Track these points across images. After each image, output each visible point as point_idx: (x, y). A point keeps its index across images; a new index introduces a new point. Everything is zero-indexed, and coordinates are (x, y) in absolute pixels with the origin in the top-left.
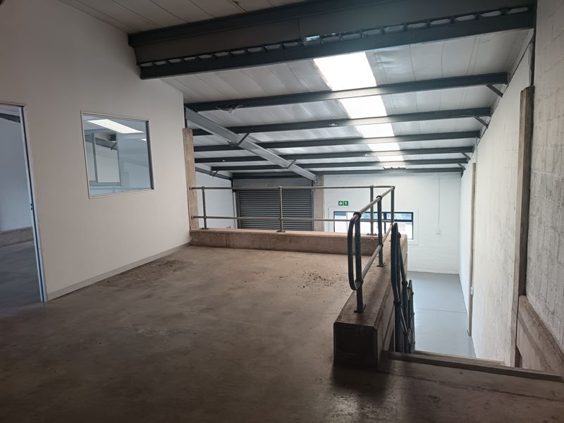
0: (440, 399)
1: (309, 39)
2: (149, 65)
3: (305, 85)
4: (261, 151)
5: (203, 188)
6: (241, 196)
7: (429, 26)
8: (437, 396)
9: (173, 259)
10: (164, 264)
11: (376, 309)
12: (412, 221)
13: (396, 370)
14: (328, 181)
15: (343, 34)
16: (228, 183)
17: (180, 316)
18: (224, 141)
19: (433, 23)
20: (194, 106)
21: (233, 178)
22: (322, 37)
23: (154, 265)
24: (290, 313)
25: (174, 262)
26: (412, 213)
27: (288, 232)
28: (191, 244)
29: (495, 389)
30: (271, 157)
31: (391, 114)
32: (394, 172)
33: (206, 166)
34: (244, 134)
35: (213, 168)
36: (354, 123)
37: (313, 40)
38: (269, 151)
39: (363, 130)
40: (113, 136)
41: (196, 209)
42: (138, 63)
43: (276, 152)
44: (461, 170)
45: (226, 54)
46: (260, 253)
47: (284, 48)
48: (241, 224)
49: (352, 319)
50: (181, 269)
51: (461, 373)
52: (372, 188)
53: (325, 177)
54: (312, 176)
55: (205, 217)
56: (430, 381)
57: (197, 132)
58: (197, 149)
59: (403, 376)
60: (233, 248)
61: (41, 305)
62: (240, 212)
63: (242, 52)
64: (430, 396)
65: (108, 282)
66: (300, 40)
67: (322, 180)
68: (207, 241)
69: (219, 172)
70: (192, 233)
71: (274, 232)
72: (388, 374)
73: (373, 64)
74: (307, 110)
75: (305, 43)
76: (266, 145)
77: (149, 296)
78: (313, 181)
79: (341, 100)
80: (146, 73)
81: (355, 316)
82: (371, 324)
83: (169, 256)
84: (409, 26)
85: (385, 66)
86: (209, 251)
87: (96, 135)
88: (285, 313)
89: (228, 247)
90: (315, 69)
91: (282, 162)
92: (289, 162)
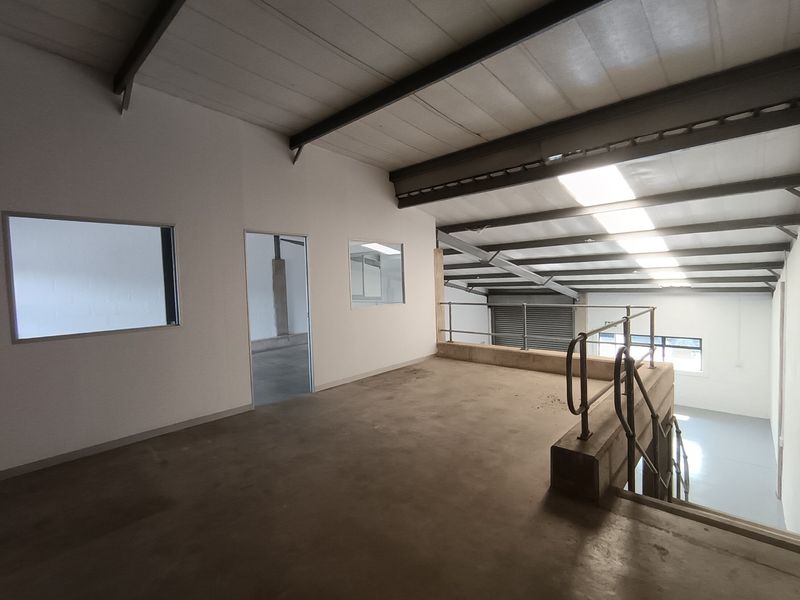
0: (668, 552)
1: (552, 158)
2: (405, 195)
3: (552, 203)
4: (514, 268)
5: (450, 304)
6: (497, 312)
7: (691, 131)
8: (666, 548)
9: (418, 368)
10: (411, 371)
11: (603, 439)
12: (700, 348)
13: (621, 509)
14: (591, 299)
15: (587, 151)
16: (484, 299)
17: (412, 419)
18: (476, 259)
19: (696, 127)
20: (445, 228)
21: (490, 294)
22: (564, 156)
23: (402, 371)
24: (516, 432)
25: (419, 370)
26: (701, 340)
27: (531, 351)
28: (438, 356)
29: (750, 558)
30: (525, 274)
31: (660, 226)
32: (677, 291)
33: (463, 283)
34: (494, 253)
35: (470, 285)
36: (615, 238)
37: (556, 160)
38: (522, 268)
39: (625, 245)
40: (378, 256)
41: (443, 322)
42: (397, 196)
43: (530, 269)
44: (771, 290)
45: (470, 180)
46: (502, 370)
47: (526, 169)
48: (496, 341)
49: (573, 445)
50: (424, 377)
51: (706, 530)
52: (628, 308)
53: (589, 295)
54: (573, 294)
55: (451, 331)
56: (661, 529)
57: (448, 252)
58: (447, 267)
59: (629, 518)
60: (476, 362)
61: (308, 395)
62: (495, 328)
63: (485, 177)
64: (655, 546)
65: (361, 382)
66: (541, 161)
67: (585, 297)
68: (452, 353)
69: (475, 288)
70: (438, 345)
71: (517, 349)
72: (610, 511)
73: (628, 176)
74: (557, 227)
75: (547, 163)
76: (519, 262)
77: (390, 398)
78: (574, 300)
79: (595, 216)
80: (403, 202)
81: (577, 442)
82: (592, 453)
83: (416, 365)
84: (665, 134)
85: (643, 177)
86: (453, 363)
87: (368, 257)
88: (511, 431)
89: (470, 360)
90: (561, 187)
91: (537, 279)
92: (545, 279)
